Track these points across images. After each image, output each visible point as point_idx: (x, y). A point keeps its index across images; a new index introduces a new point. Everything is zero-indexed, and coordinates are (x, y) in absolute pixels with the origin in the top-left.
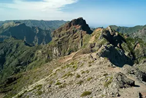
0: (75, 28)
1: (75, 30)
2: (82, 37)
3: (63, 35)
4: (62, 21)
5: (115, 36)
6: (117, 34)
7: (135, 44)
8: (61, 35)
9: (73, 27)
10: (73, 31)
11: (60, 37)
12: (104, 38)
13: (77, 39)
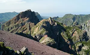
0: (23, 20)
1: (23, 22)
2: (30, 29)
3: (12, 28)
4: (14, 13)
5: (54, 25)
6: (56, 24)
7: (73, 31)
8: (10, 29)
9: (21, 19)
10: (22, 23)
11: (9, 31)
12: (43, 29)
13: (25, 31)
